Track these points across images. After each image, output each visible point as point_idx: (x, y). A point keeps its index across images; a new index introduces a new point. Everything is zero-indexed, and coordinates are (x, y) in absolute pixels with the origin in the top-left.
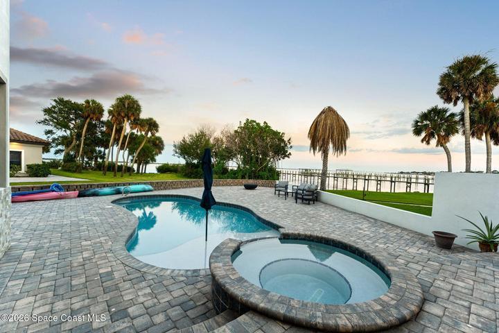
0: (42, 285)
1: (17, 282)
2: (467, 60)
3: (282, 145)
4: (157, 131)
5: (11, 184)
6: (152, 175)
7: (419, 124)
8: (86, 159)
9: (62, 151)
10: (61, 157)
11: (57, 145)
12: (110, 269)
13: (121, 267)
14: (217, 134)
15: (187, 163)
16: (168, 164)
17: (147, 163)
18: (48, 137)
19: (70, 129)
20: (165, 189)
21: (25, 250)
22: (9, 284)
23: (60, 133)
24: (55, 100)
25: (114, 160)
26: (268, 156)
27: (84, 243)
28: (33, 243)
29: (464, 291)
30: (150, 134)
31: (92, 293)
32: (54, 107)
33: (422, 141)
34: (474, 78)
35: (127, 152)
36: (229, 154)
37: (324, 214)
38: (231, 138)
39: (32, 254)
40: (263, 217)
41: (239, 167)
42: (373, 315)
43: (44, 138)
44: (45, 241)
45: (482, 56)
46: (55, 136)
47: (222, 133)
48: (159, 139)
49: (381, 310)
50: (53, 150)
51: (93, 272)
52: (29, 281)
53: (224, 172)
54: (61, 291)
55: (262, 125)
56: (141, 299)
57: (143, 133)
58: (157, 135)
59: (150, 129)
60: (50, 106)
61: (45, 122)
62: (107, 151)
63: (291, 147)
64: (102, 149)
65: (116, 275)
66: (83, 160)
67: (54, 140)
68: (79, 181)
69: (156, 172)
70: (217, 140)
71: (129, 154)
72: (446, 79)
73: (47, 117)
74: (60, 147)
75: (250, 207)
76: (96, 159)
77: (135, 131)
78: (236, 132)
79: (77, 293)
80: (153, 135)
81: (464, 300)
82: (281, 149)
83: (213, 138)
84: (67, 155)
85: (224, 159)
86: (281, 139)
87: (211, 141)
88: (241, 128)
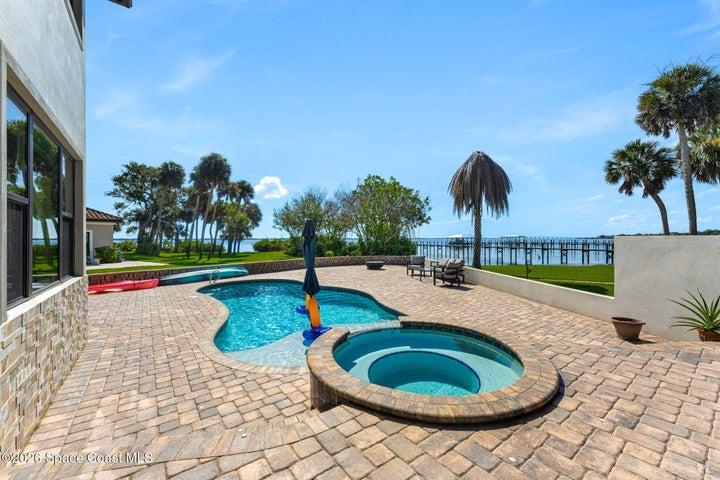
0: (124, 384)
1: (99, 380)
2: (680, 72)
3: (418, 206)
4: (252, 197)
5: (88, 272)
6: (247, 254)
7: (614, 167)
8: (164, 238)
9: (135, 228)
10: (134, 236)
11: (130, 221)
12: (197, 367)
13: (210, 364)
14: (330, 197)
15: (292, 237)
16: (267, 240)
17: (241, 239)
18: (119, 212)
19: (145, 201)
20: (263, 272)
21: (103, 347)
22: (92, 381)
23: (133, 206)
24: (127, 166)
25: (200, 237)
26: (398, 222)
27: (167, 339)
28: (111, 340)
29: (617, 385)
30: (242, 202)
31: (179, 391)
32: (126, 175)
33: (621, 190)
34: (690, 97)
35: (215, 226)
36: (346, 224)
37: (470, 298)
38: (349, 200)
39: (111, 351)
40: (386, 304)
41: (360, 240)
42: (483, 406)
43: (114, 213)
44: (124, 337)
45: (701, 65)
46: (127, 210)
47: (336, 195)
48: (255, 206)
49: (496, 402)
50: (124, 228)
51: (179, 369)
52: (111, 379)
53: (338, 246)
54: (145, 389)
55: (388, 181)
56: (232, 397)
57: (234, 200)
58: (252, 201)
59: (243, 195)
60: (121, 174)
61: (114, 194)
62: (190, 225)
63: (430, 209)
64: (184, 224)
65: (205, 372)
66: (161, 238)
67: (126, 215)
68: (158, 267)
69: (252, 250)
70: (330, 205)
71: (218, 228)
72: (648, 101)
73: (118, 188)
74: (133, 224)
75: (370, 292)
76: (177, 236)
77: (223, 198)
78: (354, 192)
79: (162, 391)
80: (247, 202)
81: (610, 395)
82: (416, 212)
83: (324, 202)
84: (142, 233)
85: (340, 230)
86: (415, 199)
87: (322, 206)
88: (360, 187)
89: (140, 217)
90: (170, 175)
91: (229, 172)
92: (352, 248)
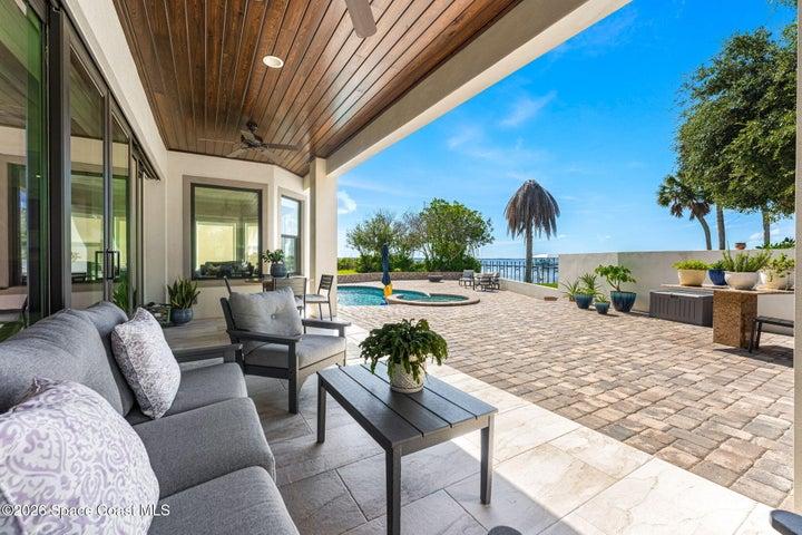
3: (481, 227)
7: (666, 191)
14: (398, 218)
15: (362, 256)
26: (463, 241)
33: (672, 213)
36: (414, 242)
38: (415, 223)
41: (427, 259)
47: (404, 217)
53: (406, 265)
55: (452, 204)
63: (492, 229)
70: (398, 225)
78: (421, 214)
82: (478, 233)
83: (393, 223)
85: (408, 249)
86: (479, 220)
87: (392, 227)
88: (427, 209)
92: (419, 266)
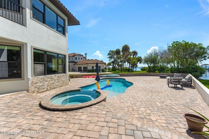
18: (110, 62)
23: (112, 60)
59: (134, 55)
60: (108, 53)
61: (109, 58)
84: (113, 66)
89: (113, 62)
90: (118, 52)
91: (129, 49)
